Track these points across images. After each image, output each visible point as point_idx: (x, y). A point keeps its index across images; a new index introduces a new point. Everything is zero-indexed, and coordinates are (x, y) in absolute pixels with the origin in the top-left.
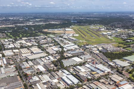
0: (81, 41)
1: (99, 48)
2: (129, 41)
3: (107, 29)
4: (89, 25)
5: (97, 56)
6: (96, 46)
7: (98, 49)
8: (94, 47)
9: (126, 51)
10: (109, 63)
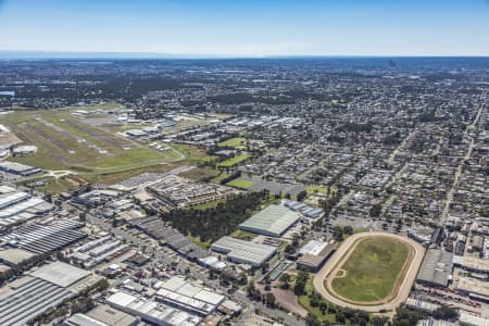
0: (52, 173)
1: (137, 196)
2: (227, 153)
3: (139, 116)
4: (69, 105)
5: (143, 236)
6: (122, 188)
7: (138, 202)
8: (115, 193)
9: (237, 192)
10: (201, 260)
